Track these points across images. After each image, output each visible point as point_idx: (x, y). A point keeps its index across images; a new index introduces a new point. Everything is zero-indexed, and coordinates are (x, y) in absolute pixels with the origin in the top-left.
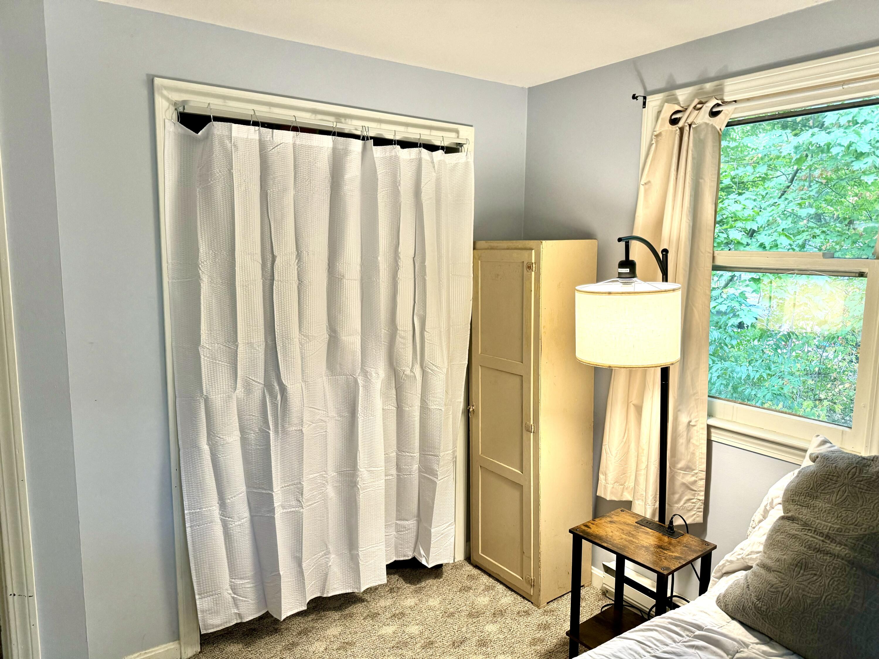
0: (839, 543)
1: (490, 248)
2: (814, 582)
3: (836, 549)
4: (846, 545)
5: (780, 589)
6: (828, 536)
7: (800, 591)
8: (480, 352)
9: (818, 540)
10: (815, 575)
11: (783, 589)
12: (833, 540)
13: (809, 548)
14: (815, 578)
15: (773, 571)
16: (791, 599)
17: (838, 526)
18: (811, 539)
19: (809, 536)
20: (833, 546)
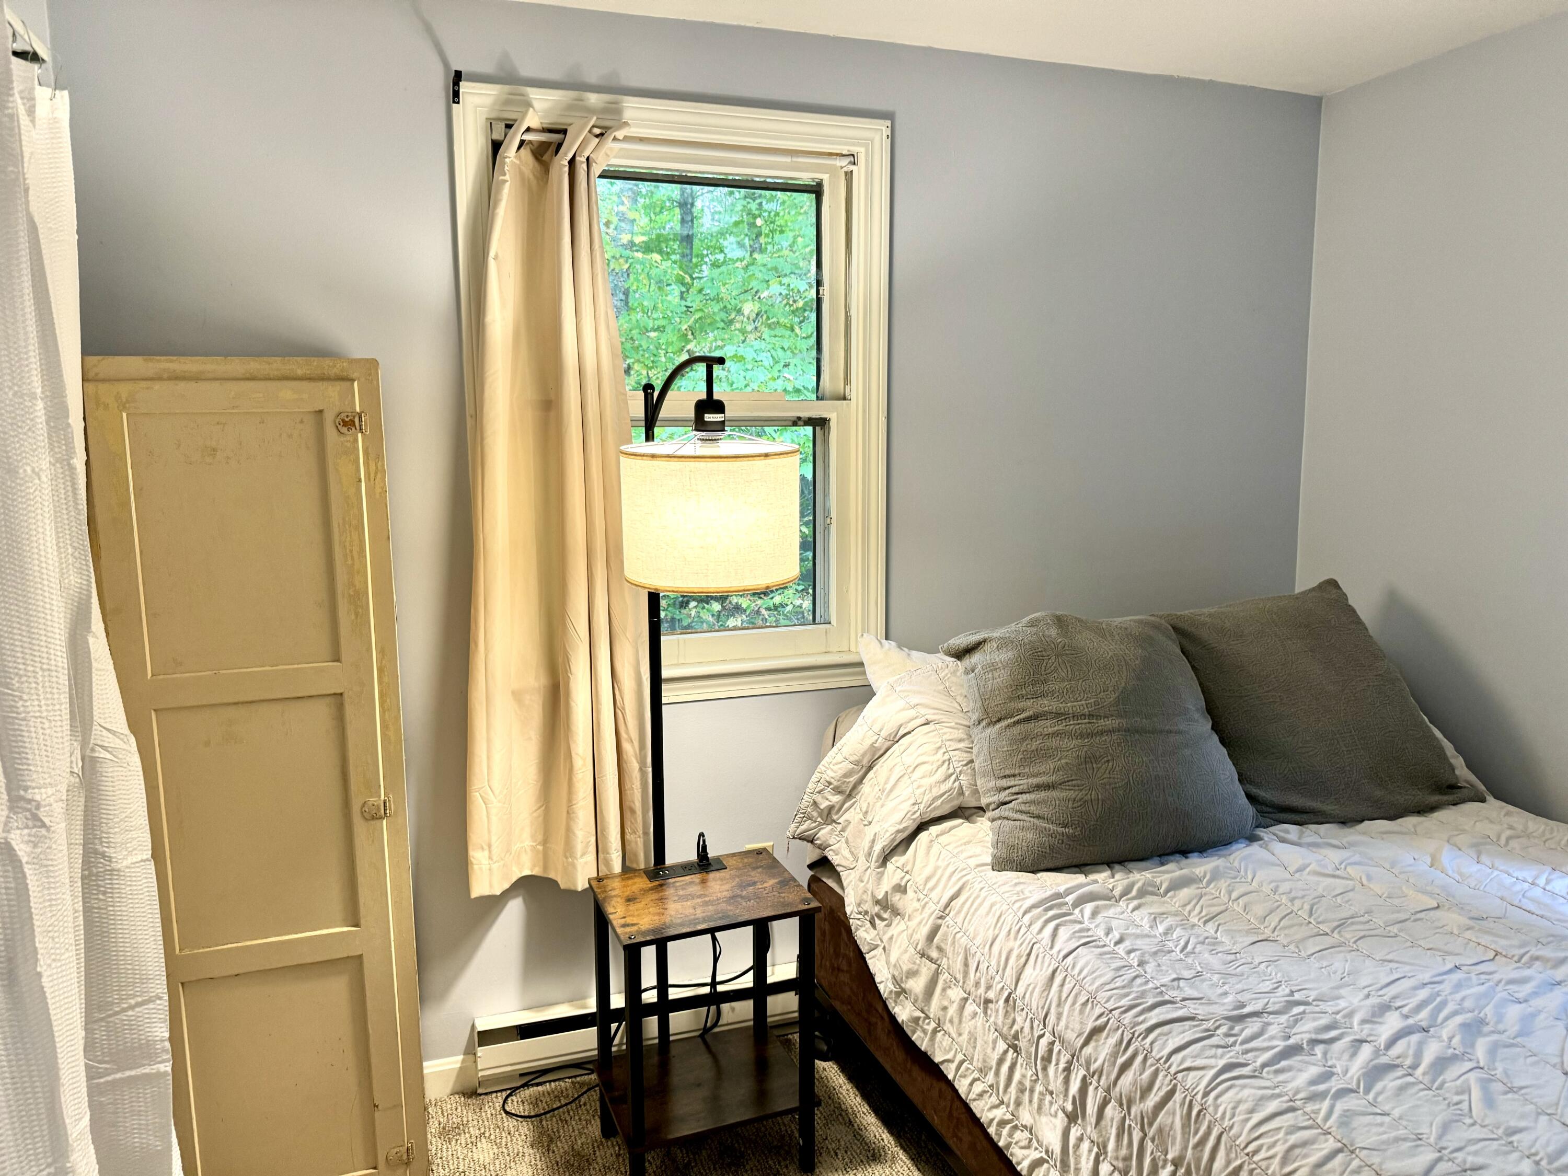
0: (1105, 717)
1: (165, 376)
2: (1113, 770)
3: (1108, 723)
4: (1112, 716)
5: (1086, 798)
6: (1091, 716)
7: (1108, 787)
8: (149, 675)
9: (1084, 725)
10: (1108, 761)
11: (1089, 796)
12: (1098, 717)
13: (1082, 737)
14: (1110, 764)
15: (1060, 784)
16: (1103, 801)
17: (1092, 700)
18: (1077, 727)
19: (1072, 726)
20: (1102, 722)
